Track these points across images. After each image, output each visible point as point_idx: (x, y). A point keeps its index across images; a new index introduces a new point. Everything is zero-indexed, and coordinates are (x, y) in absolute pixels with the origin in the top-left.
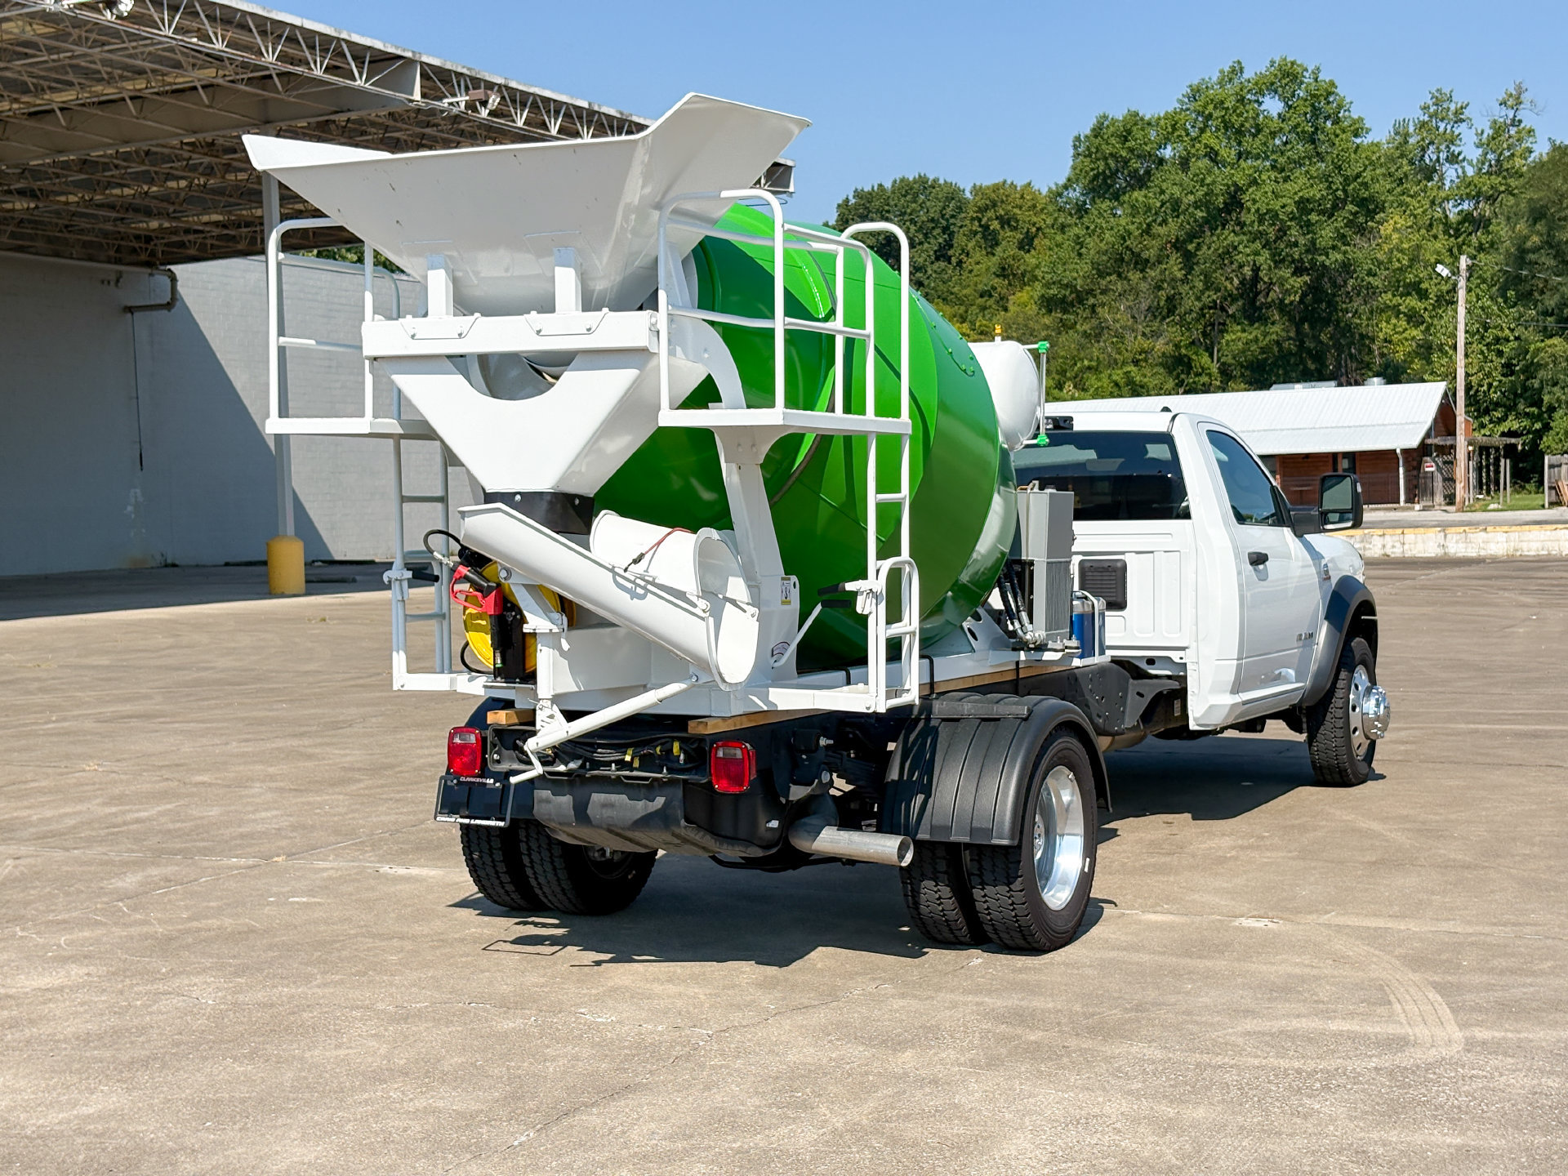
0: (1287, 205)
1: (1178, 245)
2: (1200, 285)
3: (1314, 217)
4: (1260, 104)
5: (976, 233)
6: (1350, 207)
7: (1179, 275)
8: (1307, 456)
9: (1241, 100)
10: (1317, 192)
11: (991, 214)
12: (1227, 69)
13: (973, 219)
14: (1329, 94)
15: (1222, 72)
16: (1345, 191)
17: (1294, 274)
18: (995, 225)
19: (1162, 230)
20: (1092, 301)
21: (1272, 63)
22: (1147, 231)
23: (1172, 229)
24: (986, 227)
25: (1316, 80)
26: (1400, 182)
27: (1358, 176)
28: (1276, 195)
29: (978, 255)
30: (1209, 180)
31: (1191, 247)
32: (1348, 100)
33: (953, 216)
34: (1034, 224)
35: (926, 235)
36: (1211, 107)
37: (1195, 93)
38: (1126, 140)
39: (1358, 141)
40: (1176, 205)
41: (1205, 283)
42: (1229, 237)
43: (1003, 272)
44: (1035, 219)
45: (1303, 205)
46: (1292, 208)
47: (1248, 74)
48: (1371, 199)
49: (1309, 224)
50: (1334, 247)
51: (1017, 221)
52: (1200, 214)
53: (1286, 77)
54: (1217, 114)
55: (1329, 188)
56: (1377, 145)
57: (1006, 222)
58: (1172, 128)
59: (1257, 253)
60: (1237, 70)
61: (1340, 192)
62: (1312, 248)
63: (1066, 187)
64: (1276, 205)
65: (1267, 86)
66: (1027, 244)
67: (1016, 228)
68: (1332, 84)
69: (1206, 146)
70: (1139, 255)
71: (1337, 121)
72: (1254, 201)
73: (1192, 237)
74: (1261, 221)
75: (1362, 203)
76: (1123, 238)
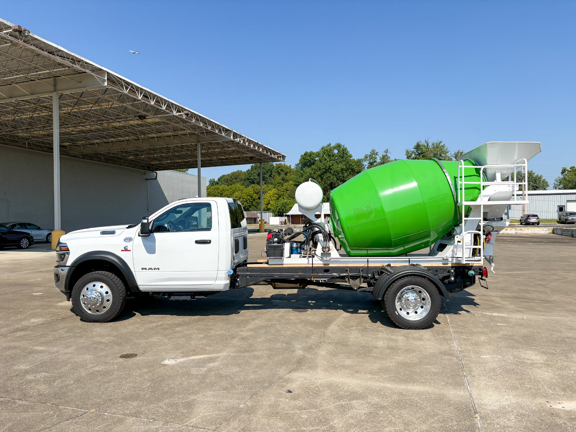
0: (339, 169)
1: (320, 176)
2: (324, 183)
3: (344, 172)
4: (334, 151)
5: (276, 172)
6: (350, 170)
7: (320, 181)
9: (331, 150)
10: (344, 167)
11: (279, 169)
13: (276, 170)
14: (346, 150)
15: (327, 145)
16: (349, 167)
17: (340, 182)
18: (280, 171)
19: (317, 173)
21: (336, 144)
22: (315, 173)
23: (319, 173)
24: (278, 171)
25: (344, 147)
26: (358, 166)
27: (351, 164)
28: (337, 167)
29: (277, 176)
30: (326, 164)
31: (322, 176)
32: (349, 151)
33: (272, 169)
35: (267, 173)
36: (326, 151)
37: (323, 148)
38: (310, 156)
39: (350, 158)
40: (320, 169)
41: (325, 183)
42: (328, 174)
43: (283, 179)
44: (287, 170)
45: (342, 169)
46: (340, 170)
47: (331, 146)
48: (353, 169)
49: (343, 173)
50: (347, 177)
51: (284, 170)
52: (324, 170)
53: (338, 146)
54: (327, 152)
55: (346, 166)
56: (354, 159)
57: (282, 170)
58: (318, 154)
59: (334, 178)
60: (329, 145)
61: (348, 167)
63: (299, 164)
64: (337, 169)
65: (335, 148)
66: (286, 174)
67: (284, 172)
68: (346, 148)
69: (324, 158)
71: (347, 155)
72: (334, 168)
73: (322, 174)
74: (334, 172)
75: (352, 169)
76: (310, 174)
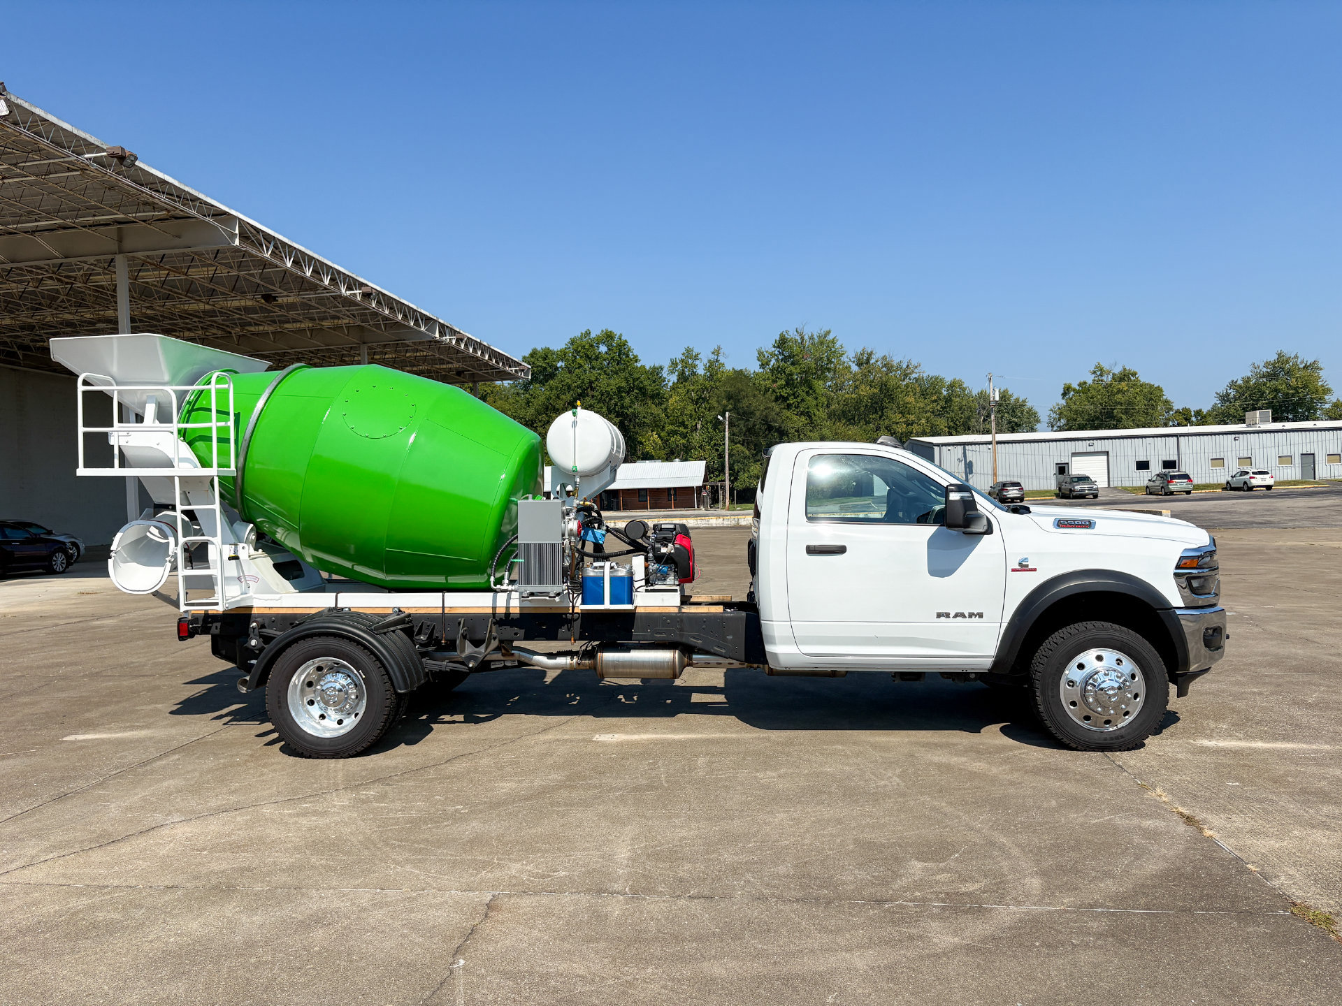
0: (613, 389)
1: (571, 403)
3: (623, 394)
4: (599, 347)
6: (636, 391)
8: (629, 490)
9: (591, 345)
10: (624, 384)
12: (584, 332)
14: (625, 345)
16: (634, 384)
19: (563, 397)
20: (535, 425)
21: (602, 331)
22: (558, 397)
23: (568, 397)
25: (620, 339)
26: (654, 381)
27: (639, 378)
28: (608, 385)
30: (582, 377)
32: (632, 348)
34: (486, 391)
36: (580, 348)
37: (573, 342)
38: (545, 359)
39: (636, 364)
40: (569, 388)
42: (589, 401)
45: (620, 389)
46: (615, 390)
47: (593, 335)
48: (643, 388)
49: (621, 397)
50: (630, 407)
52: (579, 391)
53: (608, 337)
54: (582, 351)
55: (627, 383)
58: (562, 355)
59: (602, 408)
60: (588, 333)
61: (632, 385)
62: (622, 407)
64: (609, 389)
65: (600, 340)
68: (626, 341)
69: (578, 363)
70: (554, 407)
71: (628, 356)
72: (600, 387)
74: (602, 395)
75: (640, 389)
